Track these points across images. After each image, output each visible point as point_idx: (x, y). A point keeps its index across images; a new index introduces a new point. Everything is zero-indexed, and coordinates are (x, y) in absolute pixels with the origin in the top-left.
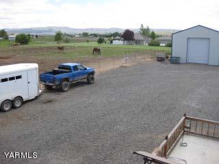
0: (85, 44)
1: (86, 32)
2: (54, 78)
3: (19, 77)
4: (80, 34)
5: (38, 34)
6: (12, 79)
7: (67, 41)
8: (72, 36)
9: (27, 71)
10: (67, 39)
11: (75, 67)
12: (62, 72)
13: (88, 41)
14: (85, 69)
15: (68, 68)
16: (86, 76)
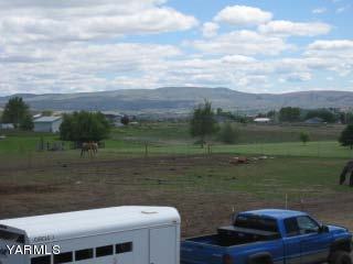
0: (296, 148)
1: (293, 105)
2: (226, 257)
3: (125, 247)
4: (270, 115)
5: (130, 113)
6: (104, 251)
7: (229, 138)
8: (242, 120)
9: (149, 229)
10: (229, 129)
11: (291, 224)
12: (249, 238)
13: (304, 138)
14: (324, 230)
15: (269, 224)
16: (325, 254)
